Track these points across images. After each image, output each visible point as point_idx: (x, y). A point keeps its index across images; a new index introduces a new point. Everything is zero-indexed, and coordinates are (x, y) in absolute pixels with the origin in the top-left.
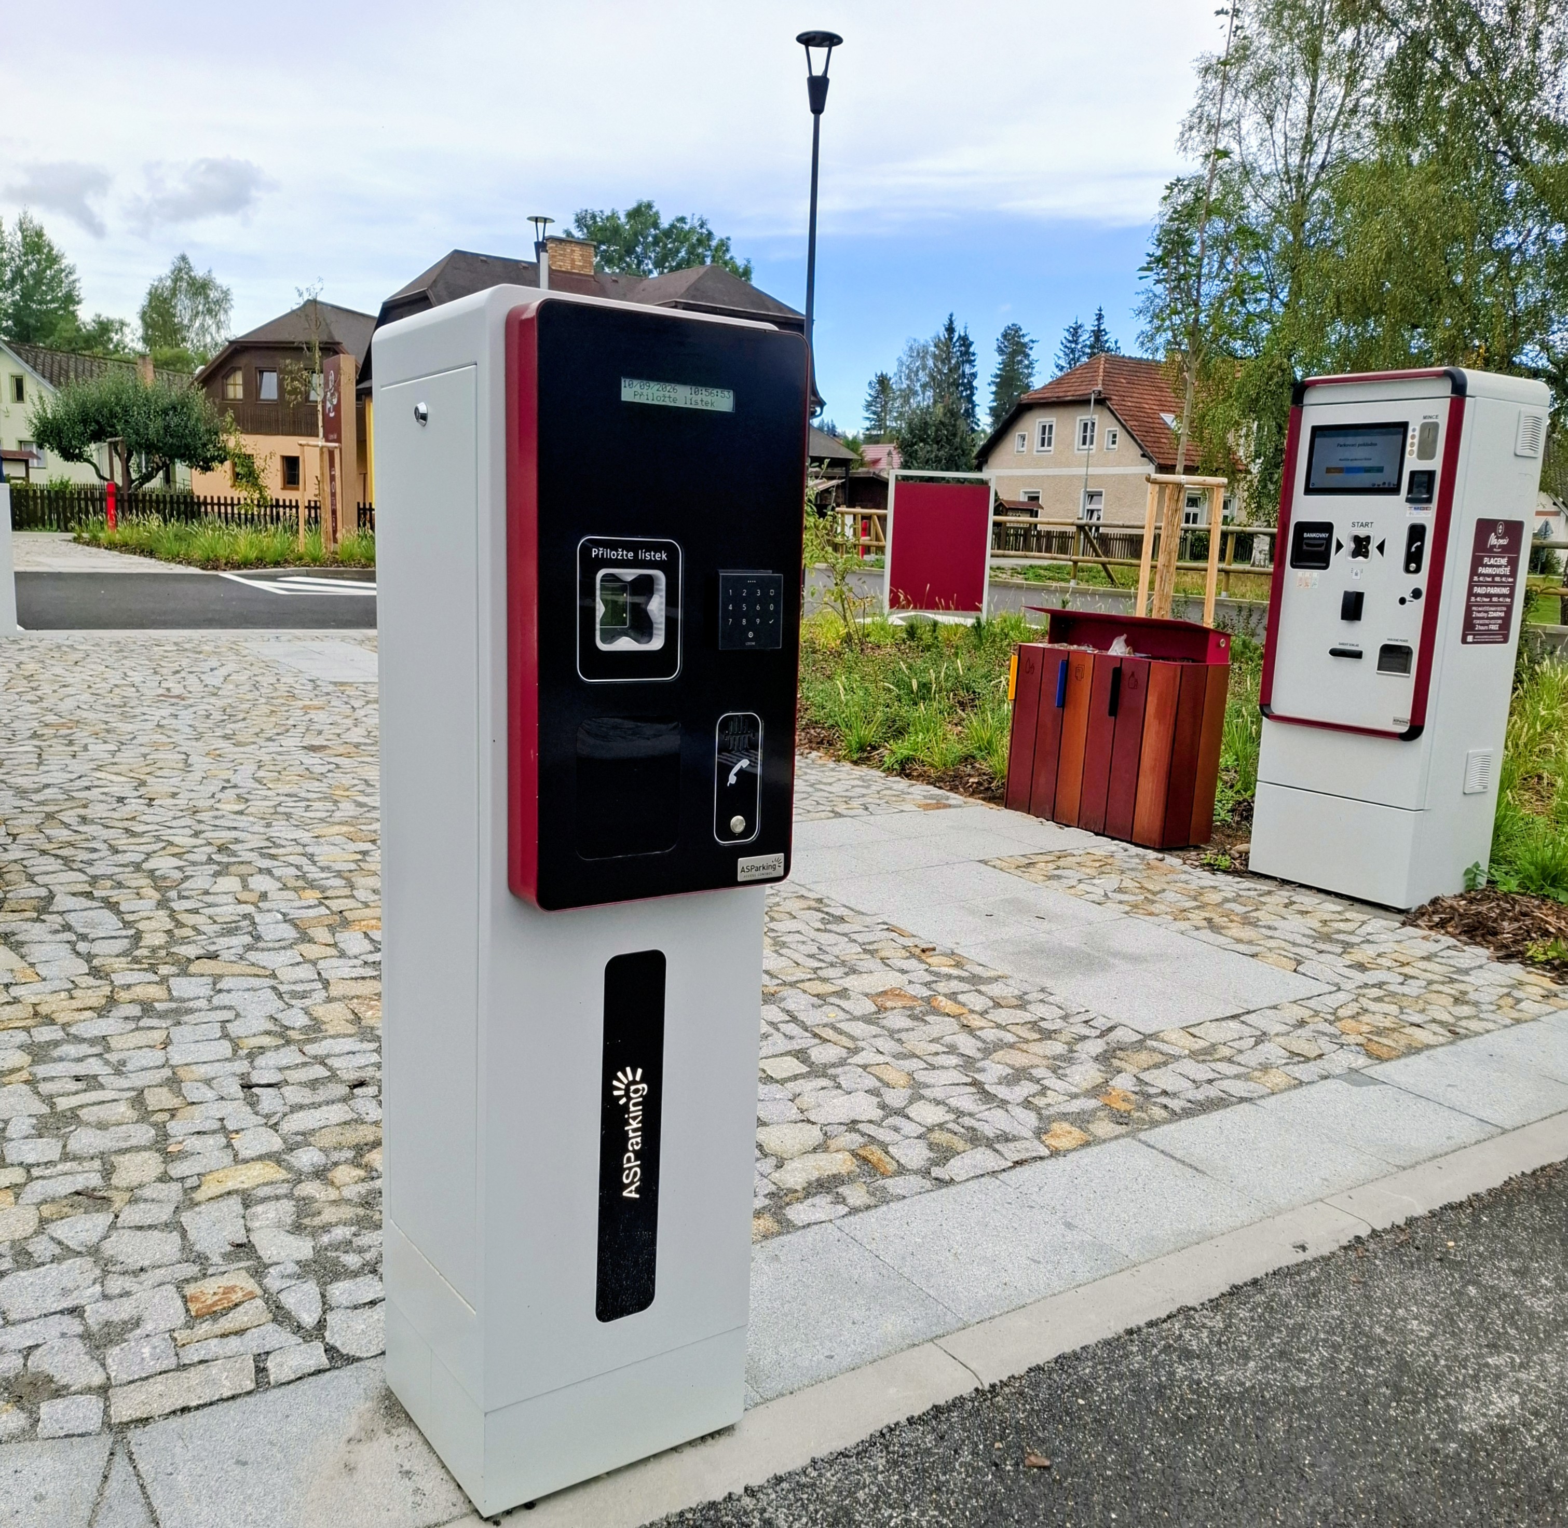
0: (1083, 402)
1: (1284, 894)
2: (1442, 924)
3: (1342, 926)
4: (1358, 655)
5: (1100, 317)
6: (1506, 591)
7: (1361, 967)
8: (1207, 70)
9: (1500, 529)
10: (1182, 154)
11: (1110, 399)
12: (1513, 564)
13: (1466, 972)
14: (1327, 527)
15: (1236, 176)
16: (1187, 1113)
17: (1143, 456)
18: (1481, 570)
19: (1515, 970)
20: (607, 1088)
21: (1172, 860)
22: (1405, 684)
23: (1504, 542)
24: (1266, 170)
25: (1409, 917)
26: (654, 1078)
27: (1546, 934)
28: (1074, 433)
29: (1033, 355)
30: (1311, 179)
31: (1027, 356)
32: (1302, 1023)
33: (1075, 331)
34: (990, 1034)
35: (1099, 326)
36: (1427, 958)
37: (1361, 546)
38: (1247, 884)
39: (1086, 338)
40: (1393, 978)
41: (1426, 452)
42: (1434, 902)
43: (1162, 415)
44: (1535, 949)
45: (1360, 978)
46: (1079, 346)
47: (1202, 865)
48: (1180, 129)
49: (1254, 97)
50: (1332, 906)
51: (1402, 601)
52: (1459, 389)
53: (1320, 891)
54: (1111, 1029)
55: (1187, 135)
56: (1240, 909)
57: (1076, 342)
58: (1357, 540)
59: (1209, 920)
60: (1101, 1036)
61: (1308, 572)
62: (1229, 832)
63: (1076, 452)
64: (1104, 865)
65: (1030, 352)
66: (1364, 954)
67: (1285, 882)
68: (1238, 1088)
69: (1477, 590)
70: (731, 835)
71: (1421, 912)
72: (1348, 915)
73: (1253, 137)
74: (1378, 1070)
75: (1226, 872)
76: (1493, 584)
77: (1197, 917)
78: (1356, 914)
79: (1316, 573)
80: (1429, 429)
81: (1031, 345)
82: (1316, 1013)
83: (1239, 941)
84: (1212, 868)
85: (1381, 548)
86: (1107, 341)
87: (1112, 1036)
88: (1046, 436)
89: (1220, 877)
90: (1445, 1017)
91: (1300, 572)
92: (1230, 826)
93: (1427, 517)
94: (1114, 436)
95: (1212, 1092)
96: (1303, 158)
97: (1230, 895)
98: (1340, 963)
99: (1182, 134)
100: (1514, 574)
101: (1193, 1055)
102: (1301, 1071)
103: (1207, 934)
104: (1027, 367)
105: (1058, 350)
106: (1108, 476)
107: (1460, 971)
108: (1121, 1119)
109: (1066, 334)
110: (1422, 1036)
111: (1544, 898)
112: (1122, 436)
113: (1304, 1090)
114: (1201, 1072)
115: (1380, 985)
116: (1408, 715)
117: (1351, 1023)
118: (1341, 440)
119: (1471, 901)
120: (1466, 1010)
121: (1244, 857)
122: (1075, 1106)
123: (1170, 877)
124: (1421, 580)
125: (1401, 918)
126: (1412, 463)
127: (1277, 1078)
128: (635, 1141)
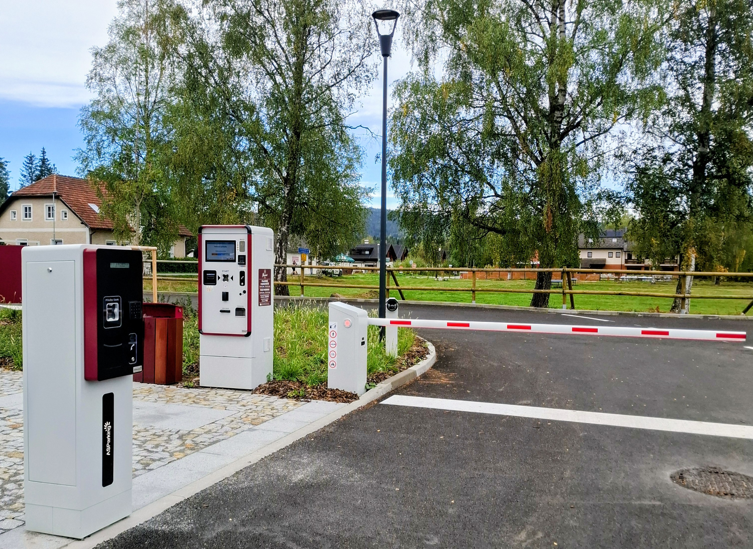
0: (48, 197)
1: (214, 391)
2: (263, 392)
3: (234, 397)
4: (229, 312)
5: (44, 153)
6: (268, 290)
7: (244, 406)
8: (96, 54)
9: (265, 271)
10: (88, 89)
11: (62, 196)
12: (270, 281)
13: (273, 402)
14: (215, 272)
15: (115, 102)
16: (209, 445)
17: (82, 223)
18: (261, 284)
19: (285, 400)
20: (103, 427)
21: (172, 387)
22: (244, 319)
23: (266, 275)
24: (130, 101)
25: (252, 391)
26: (112, 424)
27: (292, 390)
28: (43, 211)
29: (8, 168)
30: (150, 108)
31: (4, 169)
32: (232, 421)
33: (31, 159)
34: (142, 439)
35: (44, 156)
36: (262, 401)
37: (226, 277)
38: (200, 390)
39: (37, 162)
40: (254, 407)
41: (242, 249)
42: (260, 386)
43: (89, 204)
44: (290, 394)
45: (244, 408)
46: (34, 166)
47: (184, 387)
48: (87, 78)
49: (120, 69)
50: (229, 393)
51: (240, 294)
52: (249, 232)
53: (225, 388)
54: (178, 431)
55: (90, 81)
56: (201, 397)
57: (32, 164)
58: (224, 276)
59: (194, 401)
60: (176, 433)
61: (210, 286)
62: (187, 376)
63: (45, 221)
64: (150, 391)
65: (5, 167)
66: (244, 402)
67: (212, 388)
68: (221, 437)
69: (261, 290)
70: (132, 362)
71: (256, 390)
72: (235, 394)
73: (121, 86)
74: (256, 427)
75: (192, 388)
76: (265, 288)
77: (190, 401)
78: (238, 393)
79: (212, 286)
80: (242, 243)
81: (6, 164)
82: (235, 418)
83: (205, 405)
84: (188, 387)
85: (232, 278)
86: (49, 164)
87: (179, 433)
88: (28, 212)
89: (191, 389)
90: (270, 413)
91: (207, 286)
92: (187, 375)
93: (245, 269)
94: (66, 214)
95: (215, 439)
96: (146, 98)
97: (197, 394)
98: (238, 406)
99: (88, 80)
100: (270, 285)
101: (206, 433)
102: (236, 431)
103: (194, 405)
104: (5, 174)
105: (22, 167)
106: (64, 233)
107: (271, 403)
108: (192, 449)
109: (26, 160)
110: (265, 418)
111: (290, 381)
112: (69, 213)
113: (239, 435)
114: (209, 436)
115: (250, 409)
116: (246, 329)
117: (245, 419)
118: (215, 245)
119: (270, 384)
120: (275, 411)
121: (198, 382)
122: (178, 449)
123: (174, 392)
124: (245, 288)
125: (251, 392)
126: (238, 253)
127: (230, 433)
128: (109, 440)
